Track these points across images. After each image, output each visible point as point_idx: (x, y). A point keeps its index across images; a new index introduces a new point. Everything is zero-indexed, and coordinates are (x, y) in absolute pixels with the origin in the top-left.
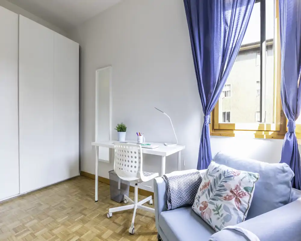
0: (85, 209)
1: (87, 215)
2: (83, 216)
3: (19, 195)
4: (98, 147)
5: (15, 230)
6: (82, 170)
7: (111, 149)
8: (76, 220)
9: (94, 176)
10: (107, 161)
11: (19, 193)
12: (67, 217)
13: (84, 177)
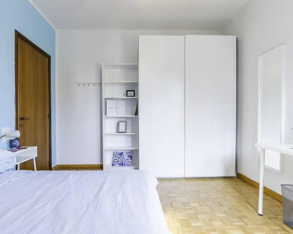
0: (246, 217)
1: (248, 225)
2: (243, 223)
3: (184, 177)
4: (265, 150)
5: (184, 204)
6: (239, 172)
7: (284, 154)
8: (235, 224)
9: (258, 184)
10: (278, 170)
11: (184, 175)
12: (225, 215)
13: (241, 180)
